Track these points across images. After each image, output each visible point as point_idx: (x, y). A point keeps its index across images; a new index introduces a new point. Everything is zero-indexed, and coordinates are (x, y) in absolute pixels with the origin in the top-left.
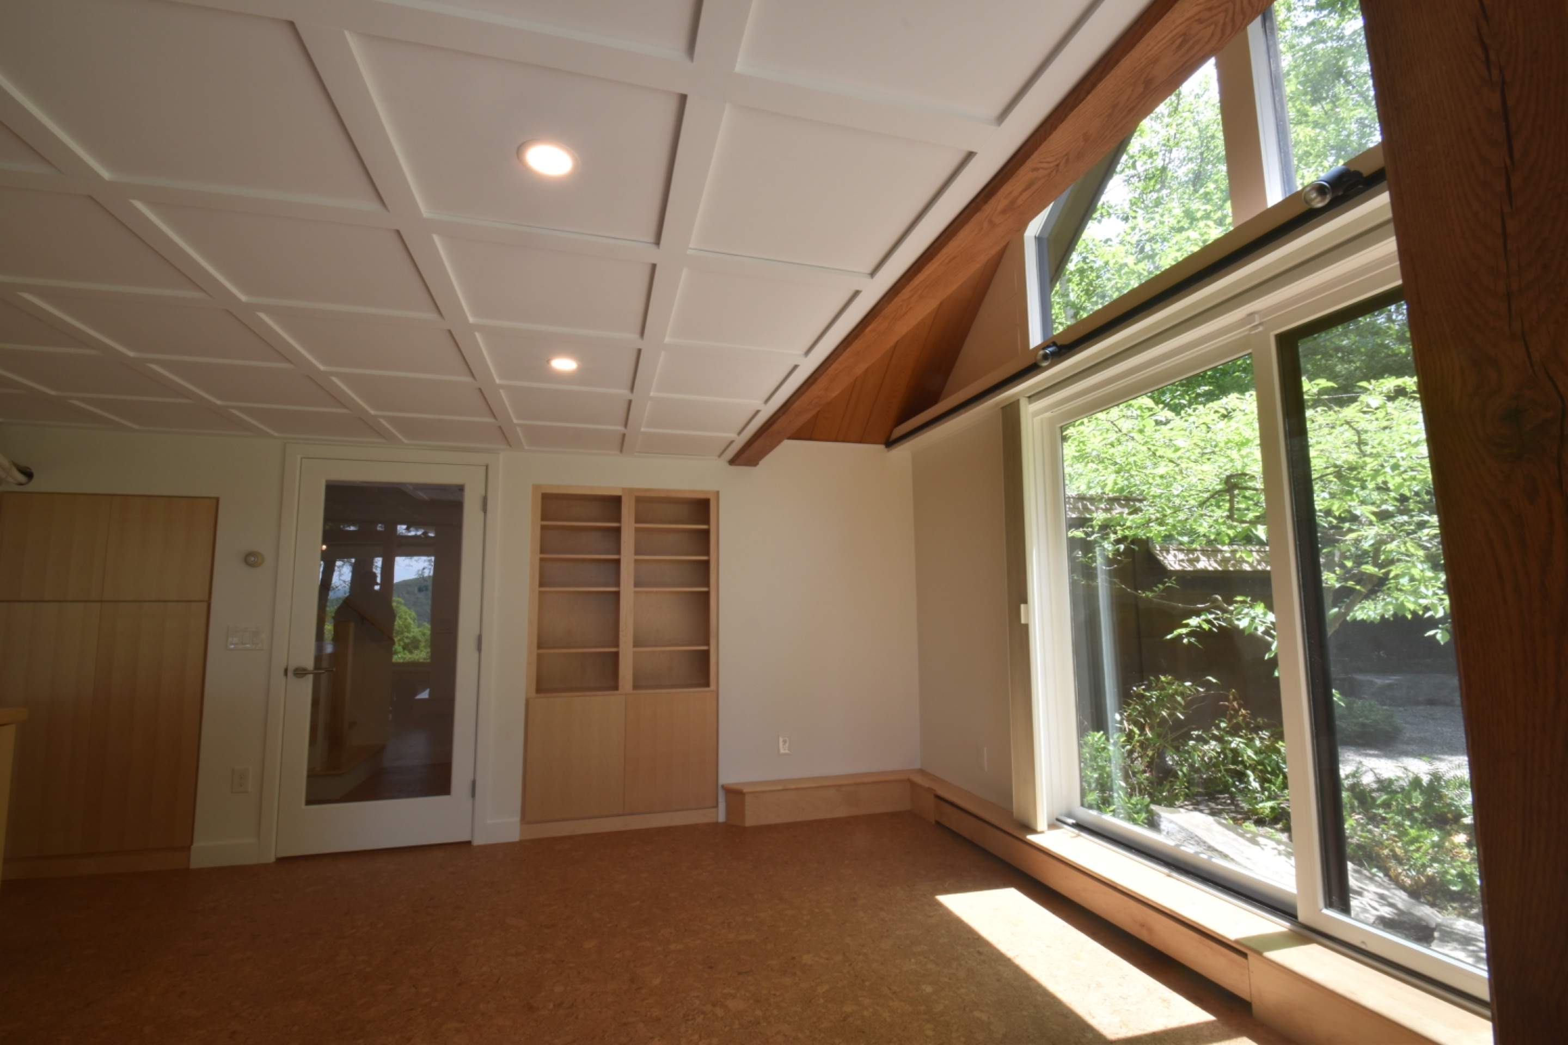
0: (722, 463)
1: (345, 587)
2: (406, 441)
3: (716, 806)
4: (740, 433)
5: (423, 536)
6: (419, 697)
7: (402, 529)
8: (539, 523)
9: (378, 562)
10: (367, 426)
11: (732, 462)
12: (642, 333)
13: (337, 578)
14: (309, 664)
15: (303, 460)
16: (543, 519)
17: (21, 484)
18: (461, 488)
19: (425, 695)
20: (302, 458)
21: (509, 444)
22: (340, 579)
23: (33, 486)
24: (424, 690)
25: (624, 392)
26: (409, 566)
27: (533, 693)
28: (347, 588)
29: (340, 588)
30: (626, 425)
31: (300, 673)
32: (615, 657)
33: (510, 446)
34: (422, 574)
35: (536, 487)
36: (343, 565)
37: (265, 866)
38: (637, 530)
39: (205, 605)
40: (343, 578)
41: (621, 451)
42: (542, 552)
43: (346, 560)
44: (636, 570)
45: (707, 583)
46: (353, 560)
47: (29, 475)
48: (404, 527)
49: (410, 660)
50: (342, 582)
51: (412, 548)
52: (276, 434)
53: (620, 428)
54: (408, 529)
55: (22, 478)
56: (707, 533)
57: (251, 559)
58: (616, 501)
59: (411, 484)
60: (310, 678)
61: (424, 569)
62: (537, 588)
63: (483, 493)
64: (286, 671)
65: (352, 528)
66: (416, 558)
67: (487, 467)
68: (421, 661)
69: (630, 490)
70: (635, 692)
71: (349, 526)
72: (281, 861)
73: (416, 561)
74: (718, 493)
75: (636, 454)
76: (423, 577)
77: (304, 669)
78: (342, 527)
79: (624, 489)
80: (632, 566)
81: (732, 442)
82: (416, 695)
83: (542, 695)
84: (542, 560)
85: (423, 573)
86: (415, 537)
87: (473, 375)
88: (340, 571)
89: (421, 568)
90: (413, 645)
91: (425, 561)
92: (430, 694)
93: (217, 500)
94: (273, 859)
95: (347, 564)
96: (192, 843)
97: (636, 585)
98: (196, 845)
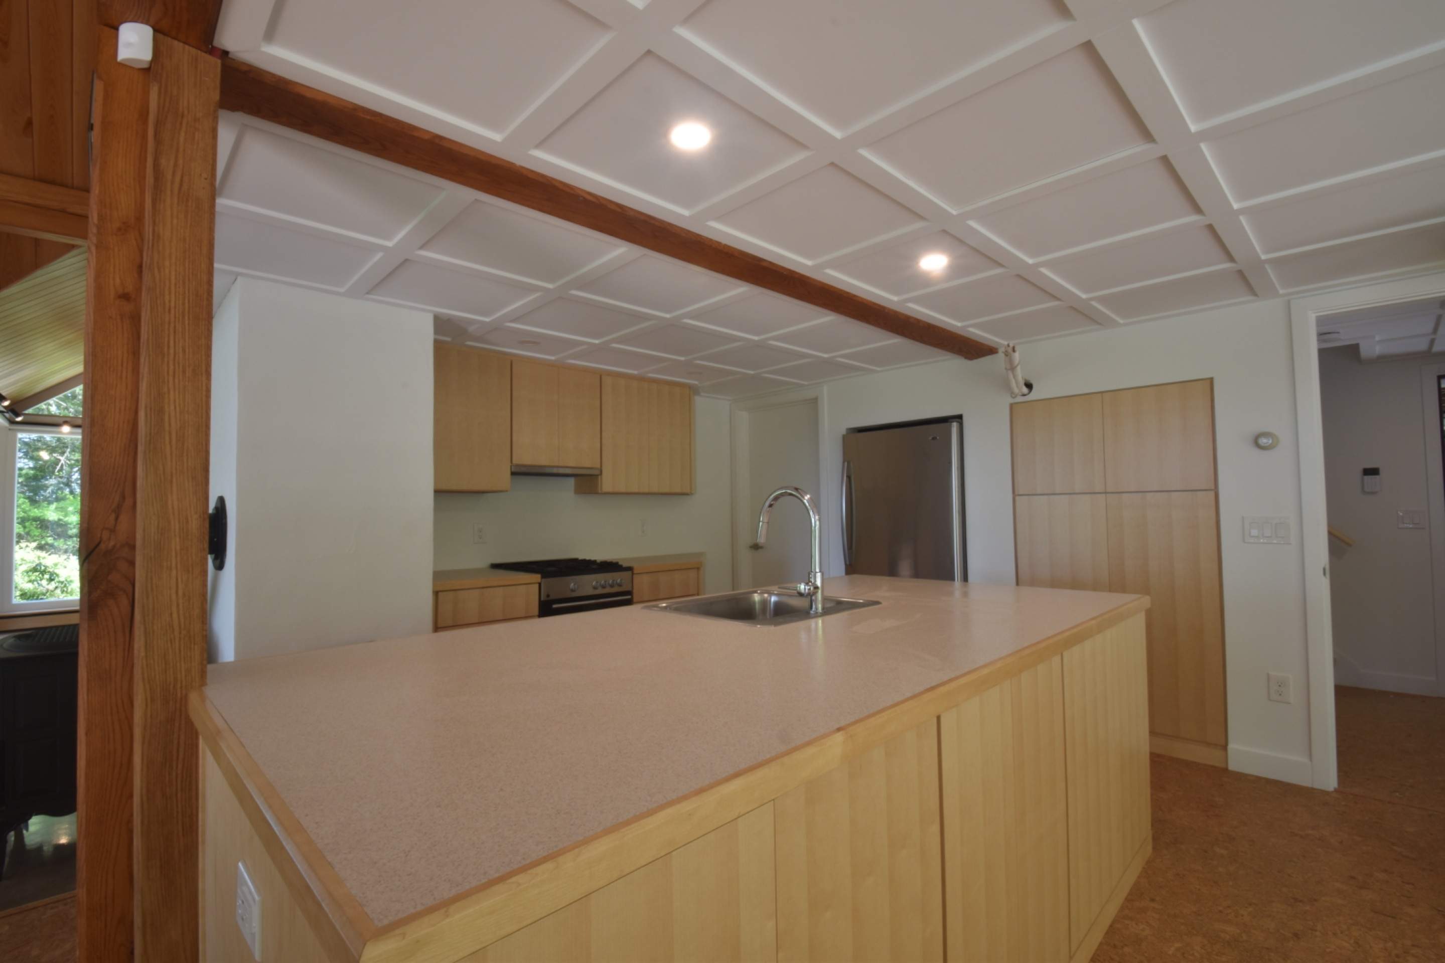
17: (1024, 395)
23: (1032, 396)
37: (1326, 793)
39: (1212, 494)
47: (1030, 386)
52: (1282, 291)
55: (1025, 390)
57: (1264, 442)
64: (1324, 570)
93: (1211, 380)
94: (1331, 789)
96: (1227, 745)
98: (1232, 746)
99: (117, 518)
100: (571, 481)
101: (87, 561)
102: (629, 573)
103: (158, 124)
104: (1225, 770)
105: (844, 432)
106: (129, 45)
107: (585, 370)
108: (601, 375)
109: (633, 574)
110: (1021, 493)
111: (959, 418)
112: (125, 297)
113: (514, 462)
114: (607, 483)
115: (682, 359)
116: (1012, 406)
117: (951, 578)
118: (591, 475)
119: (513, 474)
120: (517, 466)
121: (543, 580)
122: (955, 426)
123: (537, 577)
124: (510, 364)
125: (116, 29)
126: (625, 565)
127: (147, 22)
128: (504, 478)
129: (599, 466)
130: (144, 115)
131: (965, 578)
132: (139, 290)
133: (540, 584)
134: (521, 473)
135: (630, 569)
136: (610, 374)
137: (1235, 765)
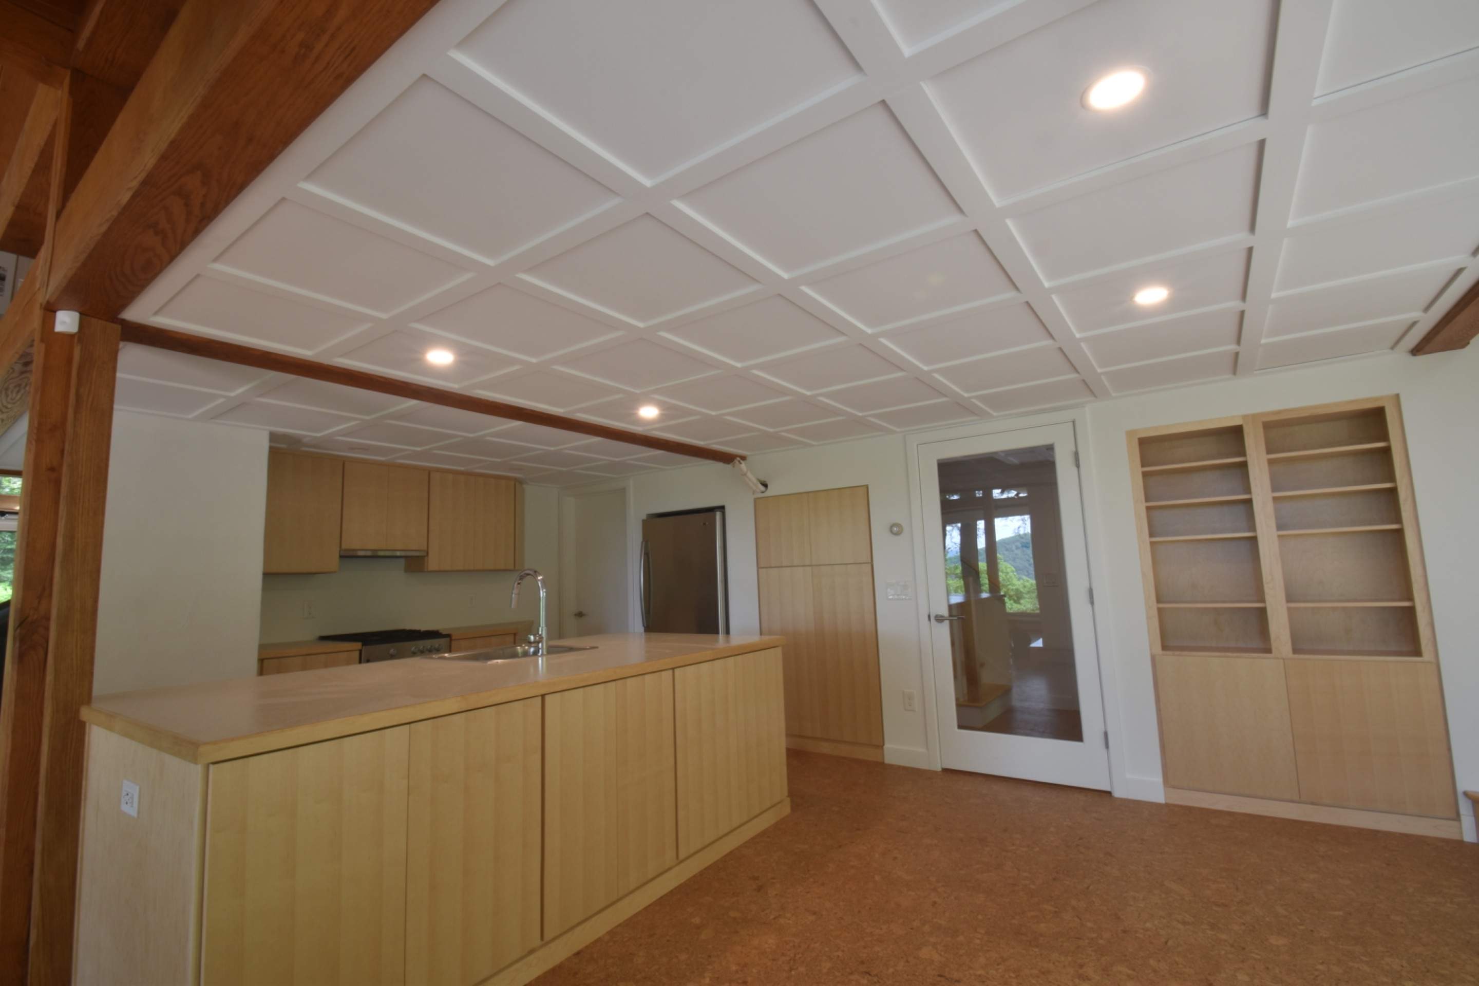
0: (1401, 357)
1: (956, 548)
2: (995, 414)
3: (1457, 817)
4: (1427, 309)
5: (1016, 497)
6: (1034, 645)
7: (996, 493)
8: (1139, 470)
9: (981, 524)
10: (963, 409)
11: (1416, 351)
12: (1252, 227)
13: (950, 540)
14: (945, 612)
15: (919, 446)
16: (1143, 466)
17: (763, 492)
18: (1050, 448)
19: (1039, 643)
20: (917, 445)
21: (1093, 393)
22: (952, 542)
23: (770, 492)
24: (1038, 639)
25: (1235, 304)
26: (1006, 526)
27: (1158, 649)
28: (958, 549)
29: (952, 549)
30: (1238, 342)
31: (940, 619)
32: (1262, 613)
33: (1095, 396)
34: (1018, 533)
35: (1130, 434)
36: (953, 529)
37: (935, 772)
38: (1271, 462)
39: (869, 566)
40: (954, 540)
41: (1234, 372)
42: (1147, 499)
43: (954, 525)
44: (1277, 511)
45: (1397, 517)
46: (959, 525)
47: (765, 485)
48: (999, 491)
49: (1019, 611)
50: (953, 544)
51: (1009, 508)
52: (898, 430)
53: (1233, 347)
54: (1002, 492)
55: (763, 488)
56: (1386, 452)
57: (896, 530)
58: (1236, 433)
59: (1002, 452)
60: (947, 623)
61: (1019, 528)
62: (1147, 539)
63: (1074, 449)
64: (929, 616)
65: (955, 497)
66: (1010, 518)
67: (1074, 422)
68: (1028, 612)
69: (1254, 417)
70: (1296, 656)
71: (953, 496)
72: (946, 771)
73: (1011, 521)
74: (1397, 396)
75: (1255, 372)
76: (1019, 535)
77: (942, 616)
78: (947, 497)
79: (1245, 417)
80: (1270, 507)
81: (1414, 324)
82: (1030, 644)
83: (1168, 653)
84: (1148, 509)
85: (1019, 531)
86: (1008, 499)
87: (1052, 337)
88: (951, 535)
89: (1017, 527)
90: (1018, 597)
91: (1019, 520)
92: (1044, 642)
93: (867, 487)
94: (939, 769)
95: (955, 528)
96: (884, 745)
97: (1279, 527)
98: (887, 746)
99: (39, 602)
100: (402, 561)
101: (19, 628)
102: (448, 639)
103: (80, 368)
104: (882, 764)
105: (645, 517)
106: (63, 323)
107: (415, 468)
108: (429, 472)
109: (451, 640)
110: (762, 566)
111: (722, 508)
112: (52, 469)
113: (344, 547)
114: (433, 563)
115: (499, 460)
116: (756, 500)
117: (717, 632)
118: (418, 557)
119: (341, 557)
120: (346, 550)
121: (364, 647)
122: (718, 515)
123: (358, 645)
124: (343, 463)
125: (55, 312)
126: (444, 633)
127: (76, 311)
128: (333, 561)
129: (425, 548)
130: (70, 361)
131: (727, 632)
132: (61, 465)
133: (361, 651)
134: (348, 556)
135: (448, 636)
136: (438, 470)
137: (889, 759)
